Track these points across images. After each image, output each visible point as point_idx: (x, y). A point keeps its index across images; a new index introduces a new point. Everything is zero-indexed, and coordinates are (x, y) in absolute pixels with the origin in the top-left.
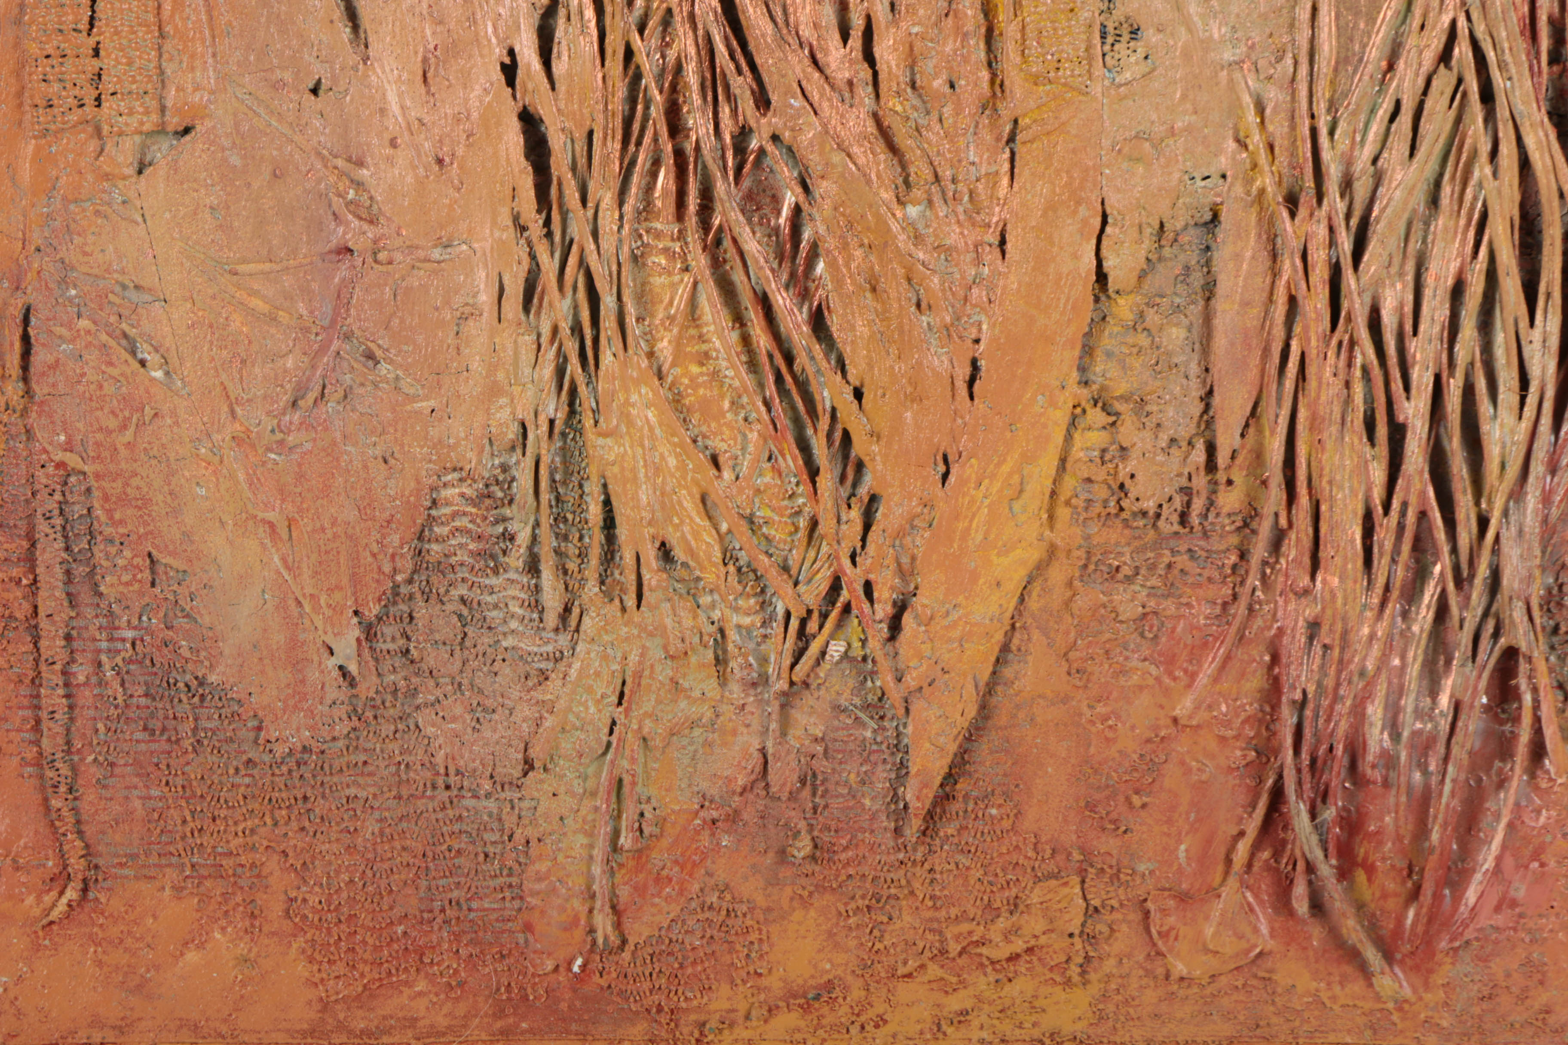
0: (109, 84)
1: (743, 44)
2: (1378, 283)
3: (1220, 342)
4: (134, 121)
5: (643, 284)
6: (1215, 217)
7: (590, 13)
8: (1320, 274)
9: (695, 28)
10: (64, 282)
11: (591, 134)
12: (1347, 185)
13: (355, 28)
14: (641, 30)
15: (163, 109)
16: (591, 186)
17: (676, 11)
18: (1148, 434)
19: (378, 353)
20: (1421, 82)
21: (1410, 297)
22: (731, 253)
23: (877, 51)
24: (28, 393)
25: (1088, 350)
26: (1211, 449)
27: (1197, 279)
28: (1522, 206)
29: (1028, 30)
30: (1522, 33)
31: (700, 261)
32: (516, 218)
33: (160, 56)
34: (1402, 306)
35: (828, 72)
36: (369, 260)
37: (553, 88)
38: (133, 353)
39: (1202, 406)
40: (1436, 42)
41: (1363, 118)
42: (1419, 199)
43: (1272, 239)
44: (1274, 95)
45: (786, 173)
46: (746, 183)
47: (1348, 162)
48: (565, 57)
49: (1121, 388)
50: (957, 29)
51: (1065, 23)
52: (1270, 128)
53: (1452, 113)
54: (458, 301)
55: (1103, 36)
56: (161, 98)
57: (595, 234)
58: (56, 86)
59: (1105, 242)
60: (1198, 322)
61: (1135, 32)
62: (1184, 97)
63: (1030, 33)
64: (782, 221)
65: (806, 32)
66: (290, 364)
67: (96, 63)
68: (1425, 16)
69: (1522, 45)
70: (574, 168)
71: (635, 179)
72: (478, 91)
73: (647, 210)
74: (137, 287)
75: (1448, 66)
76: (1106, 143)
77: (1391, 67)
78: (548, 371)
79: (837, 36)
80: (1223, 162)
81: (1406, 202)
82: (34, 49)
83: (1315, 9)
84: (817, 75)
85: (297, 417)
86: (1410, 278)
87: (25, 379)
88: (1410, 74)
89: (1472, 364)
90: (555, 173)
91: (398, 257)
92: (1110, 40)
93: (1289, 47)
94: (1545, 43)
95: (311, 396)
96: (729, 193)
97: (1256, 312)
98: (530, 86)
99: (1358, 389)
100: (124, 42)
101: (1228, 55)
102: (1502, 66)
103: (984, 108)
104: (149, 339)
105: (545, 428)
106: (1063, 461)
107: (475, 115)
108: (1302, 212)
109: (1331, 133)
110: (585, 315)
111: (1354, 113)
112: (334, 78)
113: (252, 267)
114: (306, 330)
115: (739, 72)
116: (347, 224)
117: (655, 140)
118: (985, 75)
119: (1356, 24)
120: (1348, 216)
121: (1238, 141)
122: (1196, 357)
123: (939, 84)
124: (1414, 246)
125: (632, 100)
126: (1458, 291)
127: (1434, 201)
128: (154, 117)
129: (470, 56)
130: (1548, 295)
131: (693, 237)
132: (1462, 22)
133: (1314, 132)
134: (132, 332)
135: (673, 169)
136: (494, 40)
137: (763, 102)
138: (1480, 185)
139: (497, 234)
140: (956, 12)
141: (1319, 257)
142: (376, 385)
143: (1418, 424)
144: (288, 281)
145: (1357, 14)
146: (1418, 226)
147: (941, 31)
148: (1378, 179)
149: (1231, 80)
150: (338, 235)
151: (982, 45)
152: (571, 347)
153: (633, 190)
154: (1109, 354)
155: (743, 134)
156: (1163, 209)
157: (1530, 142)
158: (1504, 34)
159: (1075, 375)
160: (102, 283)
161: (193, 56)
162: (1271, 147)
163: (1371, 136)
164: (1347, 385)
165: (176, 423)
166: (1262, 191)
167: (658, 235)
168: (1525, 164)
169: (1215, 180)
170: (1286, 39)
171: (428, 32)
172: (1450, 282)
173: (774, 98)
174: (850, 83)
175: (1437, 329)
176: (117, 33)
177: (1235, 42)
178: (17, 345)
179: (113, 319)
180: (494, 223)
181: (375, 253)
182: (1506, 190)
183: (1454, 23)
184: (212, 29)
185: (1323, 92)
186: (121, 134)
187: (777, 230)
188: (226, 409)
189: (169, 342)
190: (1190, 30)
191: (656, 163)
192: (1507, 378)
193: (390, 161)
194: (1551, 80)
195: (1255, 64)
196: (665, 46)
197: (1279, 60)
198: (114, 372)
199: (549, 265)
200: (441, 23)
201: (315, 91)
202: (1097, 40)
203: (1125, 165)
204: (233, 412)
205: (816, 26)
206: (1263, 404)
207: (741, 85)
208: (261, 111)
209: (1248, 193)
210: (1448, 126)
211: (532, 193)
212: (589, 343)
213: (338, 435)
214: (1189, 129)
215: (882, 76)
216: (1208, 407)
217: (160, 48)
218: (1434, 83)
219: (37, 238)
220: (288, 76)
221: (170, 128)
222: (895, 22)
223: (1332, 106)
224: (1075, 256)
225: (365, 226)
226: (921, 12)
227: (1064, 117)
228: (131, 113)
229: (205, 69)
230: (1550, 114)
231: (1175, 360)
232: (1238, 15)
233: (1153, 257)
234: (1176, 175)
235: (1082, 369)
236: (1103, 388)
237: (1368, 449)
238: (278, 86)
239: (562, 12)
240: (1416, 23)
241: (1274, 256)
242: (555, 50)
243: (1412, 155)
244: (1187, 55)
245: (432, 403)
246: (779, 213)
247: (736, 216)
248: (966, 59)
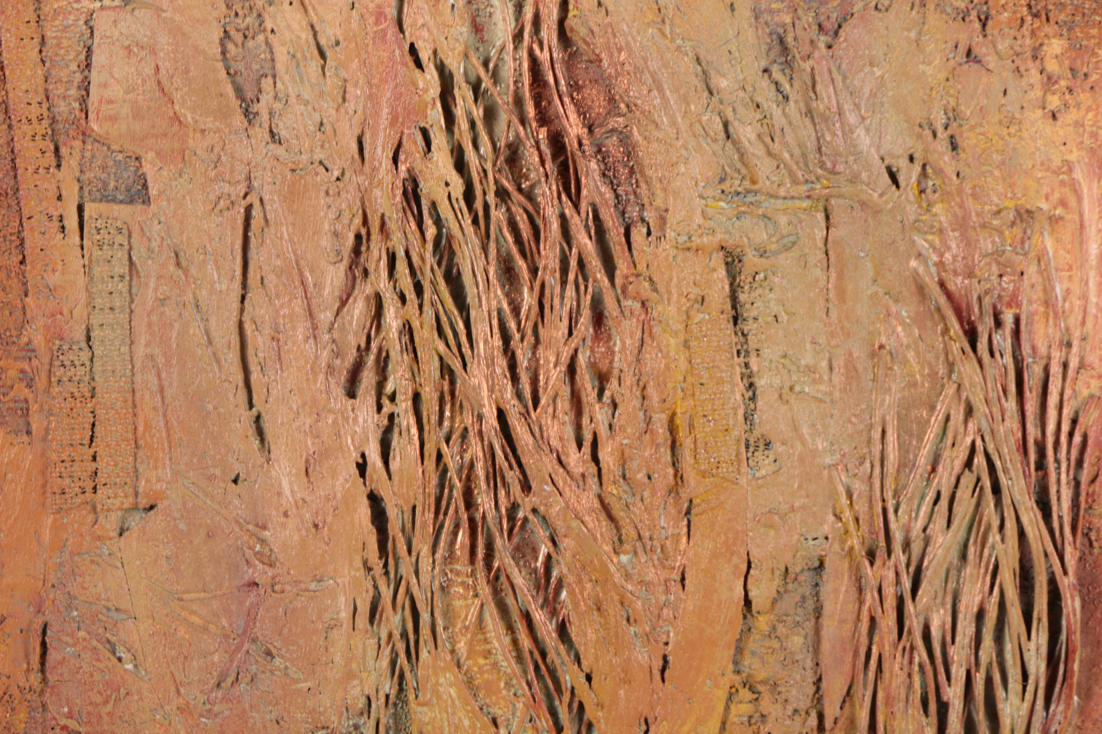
0: (102, 478)
1: (514, 450)
2: (928, 609)
3: (826, 646)
4: (117, 502)
5: (448, 605)
6: (822, 565)
7: (414, 431)
8: (890, 603)
9: (482, 440)
10: (70, 607)
11: (414, 508)
12: (907, 545)
13: (262, 440)
14: (448, 441)
15: (136, 494)
16: (415, 541)
17: (470, 429)
18: (779, 707)
19: (274, 651)
20: (953, 480)
21: (949, 619)
22: (506, 585)
23: (601, 455)
24: (44, 680)
25: (739, 650)
26: (821, 717)
27: (810, 605)
28: (1021, 561)
29: (698, 443)
30: (1018, 450)
31: (485, 590)
32: (365, 563)
33: (136, 460)
34: (944, 624)
35: (569, 468)
36: (269, 590)
37: (390, 478)
38: (114, 653)
39: (814, 688)
40: (963, 455)
41: (916, 502)
42: (954, 555)
43: (859, 580)
44: (858, 487)
45: (541, 533)
46: (516, 540)
47: (907, 530)
48: (398, 459)
49: (762, 675)
50: (653, 441)
51: (722, 438)
52: (856, 507)
53: (974, 501)
54: (327, 616)
55: (747, 447)
56: (135, 487)
57: (417, 573)
58: (68, 481)
59: (750, 580)
60: (811, 632)
61: (768, 445)
62: (800, 486)
63: (700, 445)
64: (539, 564)
65: (555, 443)
66: (216, 658)
67: (94, 465)
68: (955, 437)
69: (1018, 458)
70: (403, 530)
71: (443, 537)
72: (341, 480)
73: (450, 557)
74: (117, 610)
75: (970, 470)
76: (750, 515)
77: (934, 470)
78: (385, 662)
79: (574, 445)
80: (826, 529)
81: (945, 557)
82: (54, 457)
83: (884, 432)
84: (561, 470)
85: (220, 694)
86: (949, 606)
87: (43, 671)
88: (946, 475)
89: (991, 663)
90: (391, 533)
91: (288, 588)
92: (751, 449)
93: (868, 456)
94: (1033, 457)
95: (230, 680)
96: (504, 546)
97: (849, 627)
98: (375, 477)
99: (917, 679)
100: (113, 451)
101: (828, 460)
102: (1005, 471)
103: (670, 492)
104: (124, 644)
105: (383, 700)
106: (724, 723)
107: (339, 496)
108: (878, 562)
109: (896, 511)
110: (410, 626)
111: (910, 499)
112: (248, 473)
113: (192, 596)
114: (227, 637)
115: (511, 468)
116: (255, 567)
117: (456, 512)
118: (671, 471)
119: (910, 443)
120: (908, 565)
121: (835, 515)
122: (810, 656)
123: (641, 476)
124: (952, 585)
125: (441, 486)
126: (980, 616)
127: (963, 557)
128: (131, 499)
129: (336, 458)
130: (1039, 620)
131: (481, 575)
132: (979, 442)
133: (885, 511)
134: (113, 639)
135: (468, 531)
136: (352, 448)
137: (526, 487)
138: (993, 547)
139: (353, 573)
140: (652, 430)
141: (890, 592)
142: (272, 672)
143: (957, 702)
144: (215, 605)
145: (911, 435)
146: (953, 573)
147: (642, 443)
148: (927, 542)
149: (830, 476)
150: (249, 574)
151: (669, 452)
152: (401, 647)
153: (442, 544)
154: (753, 653)
155: (513, 508)
156: (787, 558)
157: (1025, 520)
158: (1006, 450)
159: (731, 667)
160: (94, 607)
161: (156, 460)
162: (857, 520)
163: (922, 514)
164: (910, 676)
165: (141, 699)
166: (852, 548)
167: (458, 573)
168: (1022, 534)
169: (821, 540)
170: (865, 450)
171: (309, 443)
172: (975, 610)
173: (534, 485)
174: (583, 476)
175: (967, 640)
176: (108, 445)
177: (832, 452)
178: (38, 649)
179: (101, 631)
180: (351, 566)
181: (273, 586)
182: (1010, 551)
183: (973, 443)
184: (169, 442)
185: (890, 485)
186: (109, 510)
187: (535, 570)
188: (173, 689)
189: (137, 645)
190: (803, 444)
191: (457, 527)
192: (1014, 674)
193: (283, 526)
194: (1037, 481)
195: (846, 466)
196: (462, 452)
197: (861, 463)
198: (101, 665)
199: (386, 593)
200: (318, 437)
201: (235, 481)
202: (743, 449)
203: (762, 530)
204: (178, 691)
205: (561, 439)
206: (854, 687)
207: (512, 476)
208: (200, 495)
209: (843, 549)
210: (971, 509)
211: (376, 546)
212: (412, 644)
213: (247, 706)
214: (803, 507)
215: (604, 471)
216: (818, 689)
217: (135, 455)
218: (962, 481)
219: (52, 578)
220: (218, 472)
221: (141, 506)
222: (612, 437)
223: (896, 494)
224: (731, 589)
225: (267, 568)
226: (629, 430)
227: (722, 498)
228: (116, 496)
229: (164, 468)
230: (1037, 502)
231: (797, 657)
232: (834, 435)
233: (781, 590)
234: (796, 537)
235: (736, 663)
236: (749, 676)
237: (924, 718)
238: (211, 478)
239: (396, 430)
240: (949, 442)
241: (860, 590)
242: (391, 454)
243: (948, 526)
244: (801, 460)
245: (309, 684)
246: (537, 559)
247: (509, 561)
248: (658, 461)
